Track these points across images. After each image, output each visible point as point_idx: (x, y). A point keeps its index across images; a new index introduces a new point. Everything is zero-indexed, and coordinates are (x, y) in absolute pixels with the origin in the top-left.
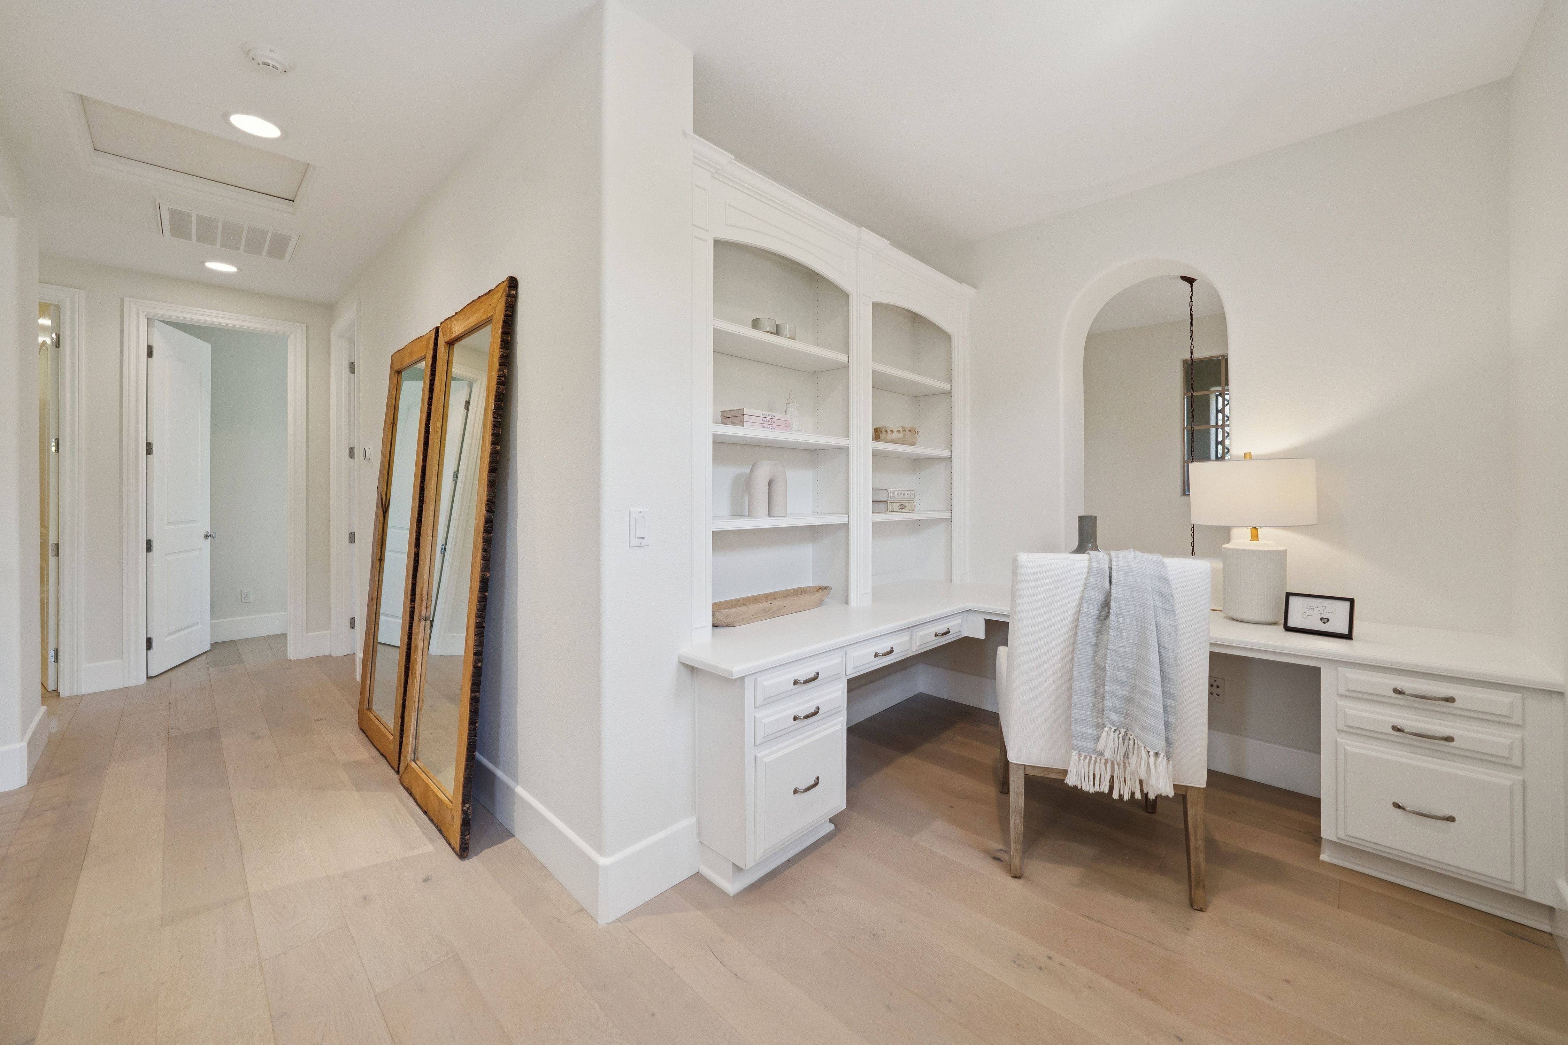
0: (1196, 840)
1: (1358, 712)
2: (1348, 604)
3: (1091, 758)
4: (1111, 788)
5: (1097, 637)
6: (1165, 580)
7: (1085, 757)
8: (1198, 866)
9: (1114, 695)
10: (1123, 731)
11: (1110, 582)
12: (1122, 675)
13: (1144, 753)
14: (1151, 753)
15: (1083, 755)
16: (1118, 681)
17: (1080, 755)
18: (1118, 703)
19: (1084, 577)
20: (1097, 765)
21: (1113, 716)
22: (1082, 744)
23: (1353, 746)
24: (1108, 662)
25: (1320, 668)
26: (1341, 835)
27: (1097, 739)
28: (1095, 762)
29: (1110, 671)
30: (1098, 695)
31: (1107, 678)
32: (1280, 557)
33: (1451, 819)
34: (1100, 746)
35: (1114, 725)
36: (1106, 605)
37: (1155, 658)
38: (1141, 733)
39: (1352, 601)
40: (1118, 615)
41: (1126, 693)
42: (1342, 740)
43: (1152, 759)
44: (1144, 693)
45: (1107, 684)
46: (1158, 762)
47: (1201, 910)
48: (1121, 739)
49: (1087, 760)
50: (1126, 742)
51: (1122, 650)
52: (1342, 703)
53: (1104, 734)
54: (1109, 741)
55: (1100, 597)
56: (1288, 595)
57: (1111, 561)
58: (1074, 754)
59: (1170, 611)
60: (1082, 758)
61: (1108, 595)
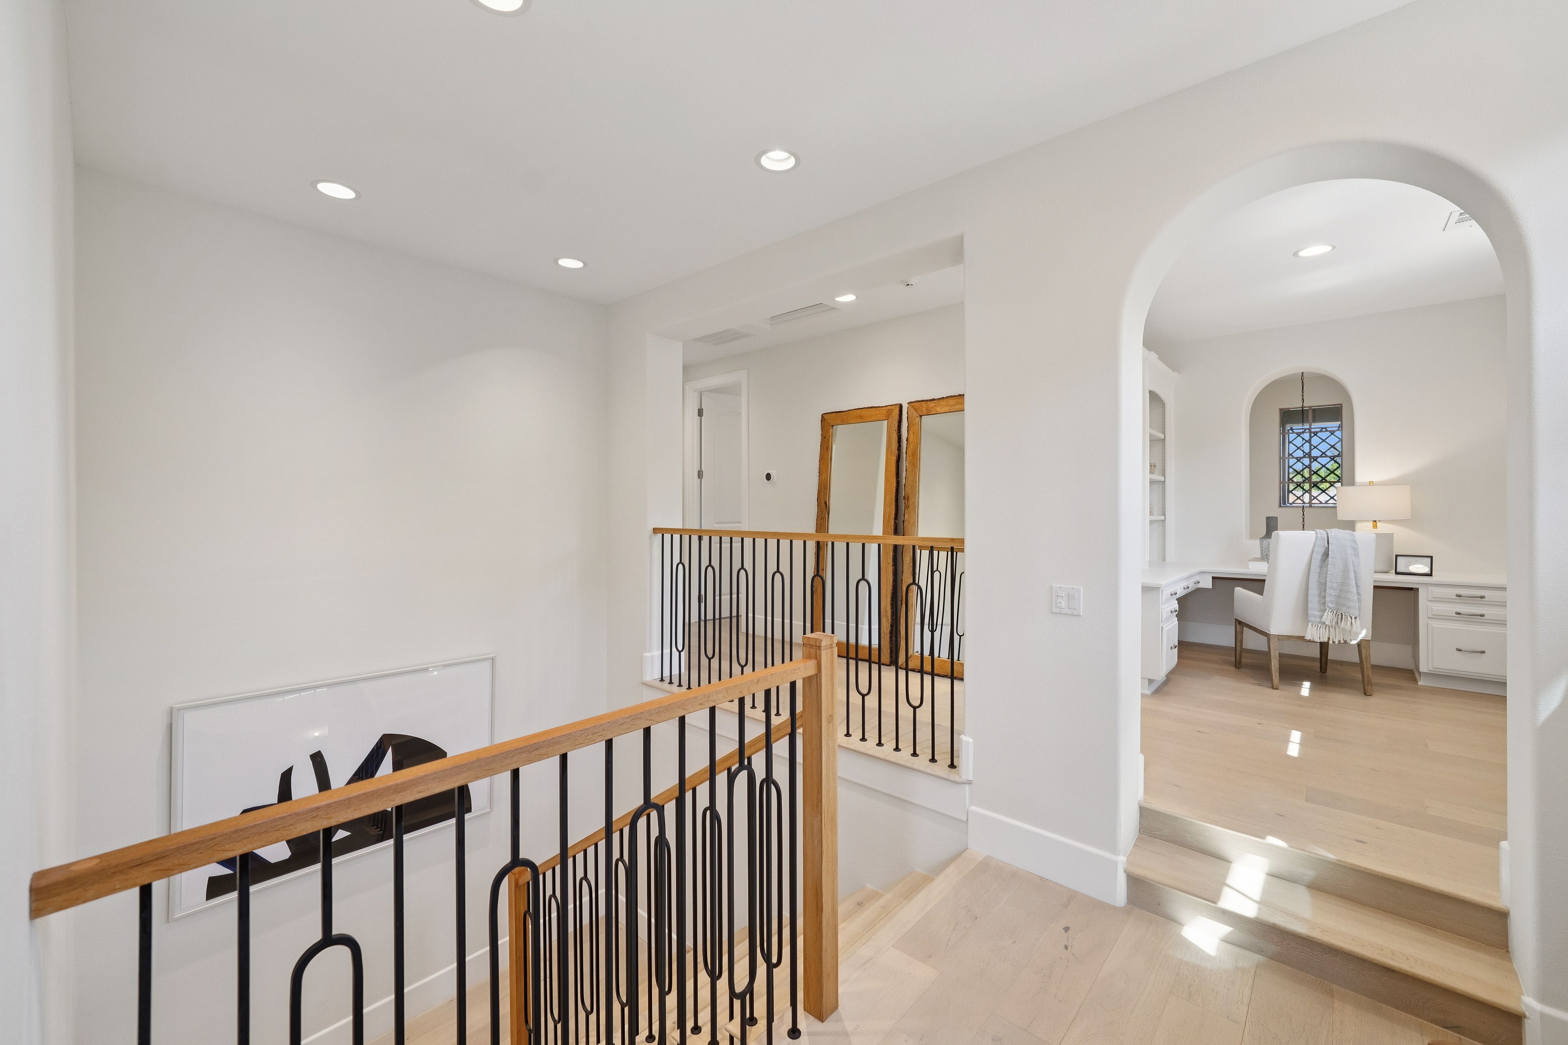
0: (1367, 664)
1: (1439, 608)
2: (1429, 559)
3: (1318, 625)
4: (1329, 639)
5: (1320, 569)
6: (1355, 542)
7: (1315, 626)
8: (1368, 676)
9: (1331, 595)
10: (1335, 612)
11: (1328, 543)
12: (1335, 585)
13: (1349, 618)
14: (1353, 618)
15: (1314, 624)
16: (1333, 588)
17: (1312, 624)
18: (1333, 599)
19: (1313, 542)
20: (1321, 629)
21: (1330, 605)
22: (1314, 619)
23: (1435, 624)
24: (1328, 579)
25: (1418, 588)
26: (1430, 668)
27: (1321, 617)
28: (1320, 627)
29: (1328, 584)
30: (1322, 597)
31: (1327, 587)
32: (1390, 537)
33: (1483, 652)
34: (1323, 619)
35: (1331, 609)
36: (1326, 555)
37: (1352, 575)
38: (1347, 610)
39: (1431, 557)
40: (1333, 558)
41: (1337, 593)
42: (1431, 622)
43: (1353, 620)
44: (1348, 592)
45: (1327, 590)
46: (1356, 621)
47: (1370, 695)
48: (1334, 615)
49: (1316, 627)
50: (1337, 616)
51: (1335, 573)
52: (1430, 604)
53: (1326, 613)
54: (1328, 617)
55: (1323, 550)
56: (1397, 556)
57: (1327, 534)
58: (1309, 624)
59: (1357, 555)
60: (1314, 626)
61: (1328, 549)
